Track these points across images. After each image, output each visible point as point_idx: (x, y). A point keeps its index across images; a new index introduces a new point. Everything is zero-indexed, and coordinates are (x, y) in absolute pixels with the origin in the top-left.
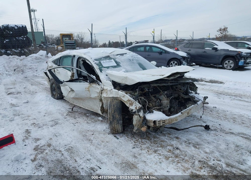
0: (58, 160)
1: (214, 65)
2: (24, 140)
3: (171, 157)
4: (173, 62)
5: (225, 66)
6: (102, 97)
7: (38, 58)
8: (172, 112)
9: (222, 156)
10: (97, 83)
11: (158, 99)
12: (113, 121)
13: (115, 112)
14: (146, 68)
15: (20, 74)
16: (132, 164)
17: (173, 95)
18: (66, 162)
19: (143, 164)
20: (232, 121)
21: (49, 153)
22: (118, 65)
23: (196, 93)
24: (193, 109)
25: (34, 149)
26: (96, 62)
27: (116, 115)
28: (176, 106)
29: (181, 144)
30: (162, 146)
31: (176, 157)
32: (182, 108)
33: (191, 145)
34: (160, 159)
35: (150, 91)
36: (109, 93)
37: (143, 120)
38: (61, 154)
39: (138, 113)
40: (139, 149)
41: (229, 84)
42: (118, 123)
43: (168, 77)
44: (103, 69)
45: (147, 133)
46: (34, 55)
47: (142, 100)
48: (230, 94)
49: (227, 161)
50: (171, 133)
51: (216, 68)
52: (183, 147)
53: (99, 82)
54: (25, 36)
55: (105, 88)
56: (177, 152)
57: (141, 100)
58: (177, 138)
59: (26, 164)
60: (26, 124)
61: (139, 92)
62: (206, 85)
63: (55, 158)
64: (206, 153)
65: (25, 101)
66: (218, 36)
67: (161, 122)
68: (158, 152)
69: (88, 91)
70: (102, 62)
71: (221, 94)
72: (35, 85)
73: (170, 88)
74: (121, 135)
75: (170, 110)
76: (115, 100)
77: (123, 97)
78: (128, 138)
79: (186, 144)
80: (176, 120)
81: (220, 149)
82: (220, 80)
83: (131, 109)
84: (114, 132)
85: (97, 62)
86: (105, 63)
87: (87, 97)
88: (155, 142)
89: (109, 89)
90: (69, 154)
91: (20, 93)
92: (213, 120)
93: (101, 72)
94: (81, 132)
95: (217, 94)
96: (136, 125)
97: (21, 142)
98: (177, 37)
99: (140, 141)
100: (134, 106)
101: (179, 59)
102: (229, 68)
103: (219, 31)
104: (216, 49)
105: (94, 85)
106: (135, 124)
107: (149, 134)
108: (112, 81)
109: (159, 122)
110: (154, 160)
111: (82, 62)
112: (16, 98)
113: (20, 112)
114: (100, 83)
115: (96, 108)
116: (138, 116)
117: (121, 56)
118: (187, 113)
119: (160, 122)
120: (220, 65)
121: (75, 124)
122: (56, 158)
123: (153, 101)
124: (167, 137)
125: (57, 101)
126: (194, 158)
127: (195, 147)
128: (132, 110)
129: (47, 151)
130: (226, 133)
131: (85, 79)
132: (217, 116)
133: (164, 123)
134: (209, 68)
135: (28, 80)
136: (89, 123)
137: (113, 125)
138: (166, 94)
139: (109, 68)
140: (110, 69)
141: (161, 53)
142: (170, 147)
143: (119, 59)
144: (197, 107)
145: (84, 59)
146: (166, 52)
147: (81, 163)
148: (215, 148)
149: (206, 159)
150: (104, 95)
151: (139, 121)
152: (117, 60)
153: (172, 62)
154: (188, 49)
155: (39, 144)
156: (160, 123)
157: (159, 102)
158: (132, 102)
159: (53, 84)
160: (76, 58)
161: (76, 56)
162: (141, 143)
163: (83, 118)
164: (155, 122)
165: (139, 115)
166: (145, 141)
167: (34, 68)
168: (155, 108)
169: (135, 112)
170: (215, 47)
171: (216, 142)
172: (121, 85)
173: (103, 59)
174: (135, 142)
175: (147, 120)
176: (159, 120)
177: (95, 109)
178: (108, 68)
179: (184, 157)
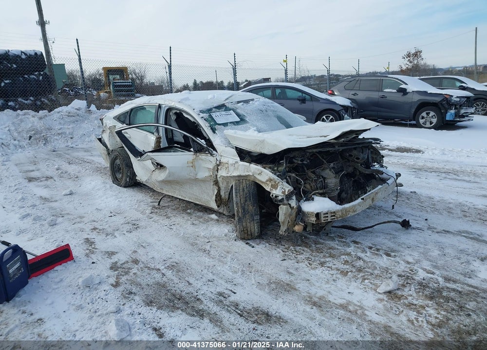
0: (158, 284)
1: (402, 120)
2: (87, 255)
3: (351, 271)
4: (326, 117)
5: (421, 121)
6: (218, 176)
7: (72, 115)
8: (343, 199)
9: (436, 267)
10: (209, 152)
11: (320, 177)
12: (244, 216)
13: (246, 201)
14: (291, 125)
15: (41, 144)
16: (288, 285)
17: (345, 168)
18: (173, 285)
19: (307, 284)
20: (446, 213)
21: (139, 273)
22: (242, 120)
23: (382, 166)
24: (381, 193)
25: (111, 268)
26: (202, 115)
27: (248, 206)
28: (350, 188)
29: (364, 251)
30: (331, 256)
31: (360, 270)
32: (360, 192)
33: (381, 252)
34: (333, 274)
35: (305, 162)
36: (231, 168)
37: (297, 212)
38: (160, 274)
39: (288, 200)
40: (293, 261)
41: (433, 154)
42: (253, 220)
43: (336, 139)
44: (217, 127)
45: (302, 237)
46: (64, 109)
47: (292, 178)
48: (437, 170)
49: (445, 273)
50: (343, 235)
51: (405, 125)
52: (368, 256)
53: (211, 151)
54: (42, 73)
55: (223, 160)
56: (361, 263)
57: (290, 179)
58: (355, 242)
59: (105, 290)
60: (82, 230)
61: (286, 165)
62: (391, 156)
63: (151, 281)
64: (408, 263)
65: (67, 192)
66: (404, 68)
67: (329, 215)
68: (328, 265)
69: (191, 168)
70: (214, 115)
71: (420, 170)
72: (76, 163)
73: (338, 157)
74: (258, 241)
75: (340, 196)
76: (244, 181)
77: (259, 174)
78: (271, 246)
79: (372, 251)
80: (354, 211)
81: (430, 256)
82: (415, 147)
83: (274, 196)
84: (246, 236)
85: (206, 115)
86: (220, 117)
87: (190, 179)
88: (319, 251)
89: (231, 161)
90: (174, 273)
91: (51, 178)
92: (414, 212)
93: (214, 132)
94: (185, 239)
95: (414, 170)
96: (283, 223)
97: (84, 259)
98: (328, 71)
99: (293, 249)
100: (280, 189)
101: (338, 110)
102: (428, 125)
103: (407, 58)
104: (404, 91)
105: (202, 156)
106: (282, 221)
107: (306, 237)
108: (234, 148)
109: (325, 216)
110: (323, 276)
111: (174, 117)
112: (47, 187)
113: (62, 211)
114: (214, 152)
115: (205, 198)
116: (288, 206)
117: (245, 105)
118: (371, 199)
119: (327, 215)
120: (412, 121)
121: (172, 227)
122: (154, 281)
123: (312, 181)
124: (337, 242)
125: (127, 190)
126: (390, 271)
127: (388, 255)
128: (276, 197)
129: (134, 271)
130: (438, 232)
131: (186, 146)
132: (419, 207)
133: (334, 216)
134: (392, 127)
135: (60, 156)
136: (196, 225)
137: (244, 224)
138: (333, 168)
139: (227, 125)
140: (229, 127)
141: (303, 101)
142: (346, 257)
143: (242, 109)
144: (386, 188)
145: (178, 112)
146: (313, 98)
147: (199, 286)
148: (422, 255)
149: (410, 272)
150: (222, 173)
151: (290, 215)
152: (239, 111)
153: (324, 117)
154: (353, 92)
155: (116, 260)
156: (327, 217)
157: (322, 181)
158: (275, 182)
159: (116, 159)
160: (164, 110)
161: (164, 106)
162: (294, 252)
163: (183, 217)
164: (318, 215)
165: (290, 204)
166: (300, 249)
167: (68, 133)
168: (317, 191)
169: (283, 199)
170: (401, 86)
171: (422, 246)
172: (252, 154)
173: (214, 110)
174: (283, 252)
175: (304, 213)
176: (325, 211)
177: (204, 200)
178: (225, 125)
179: (373, 270)
